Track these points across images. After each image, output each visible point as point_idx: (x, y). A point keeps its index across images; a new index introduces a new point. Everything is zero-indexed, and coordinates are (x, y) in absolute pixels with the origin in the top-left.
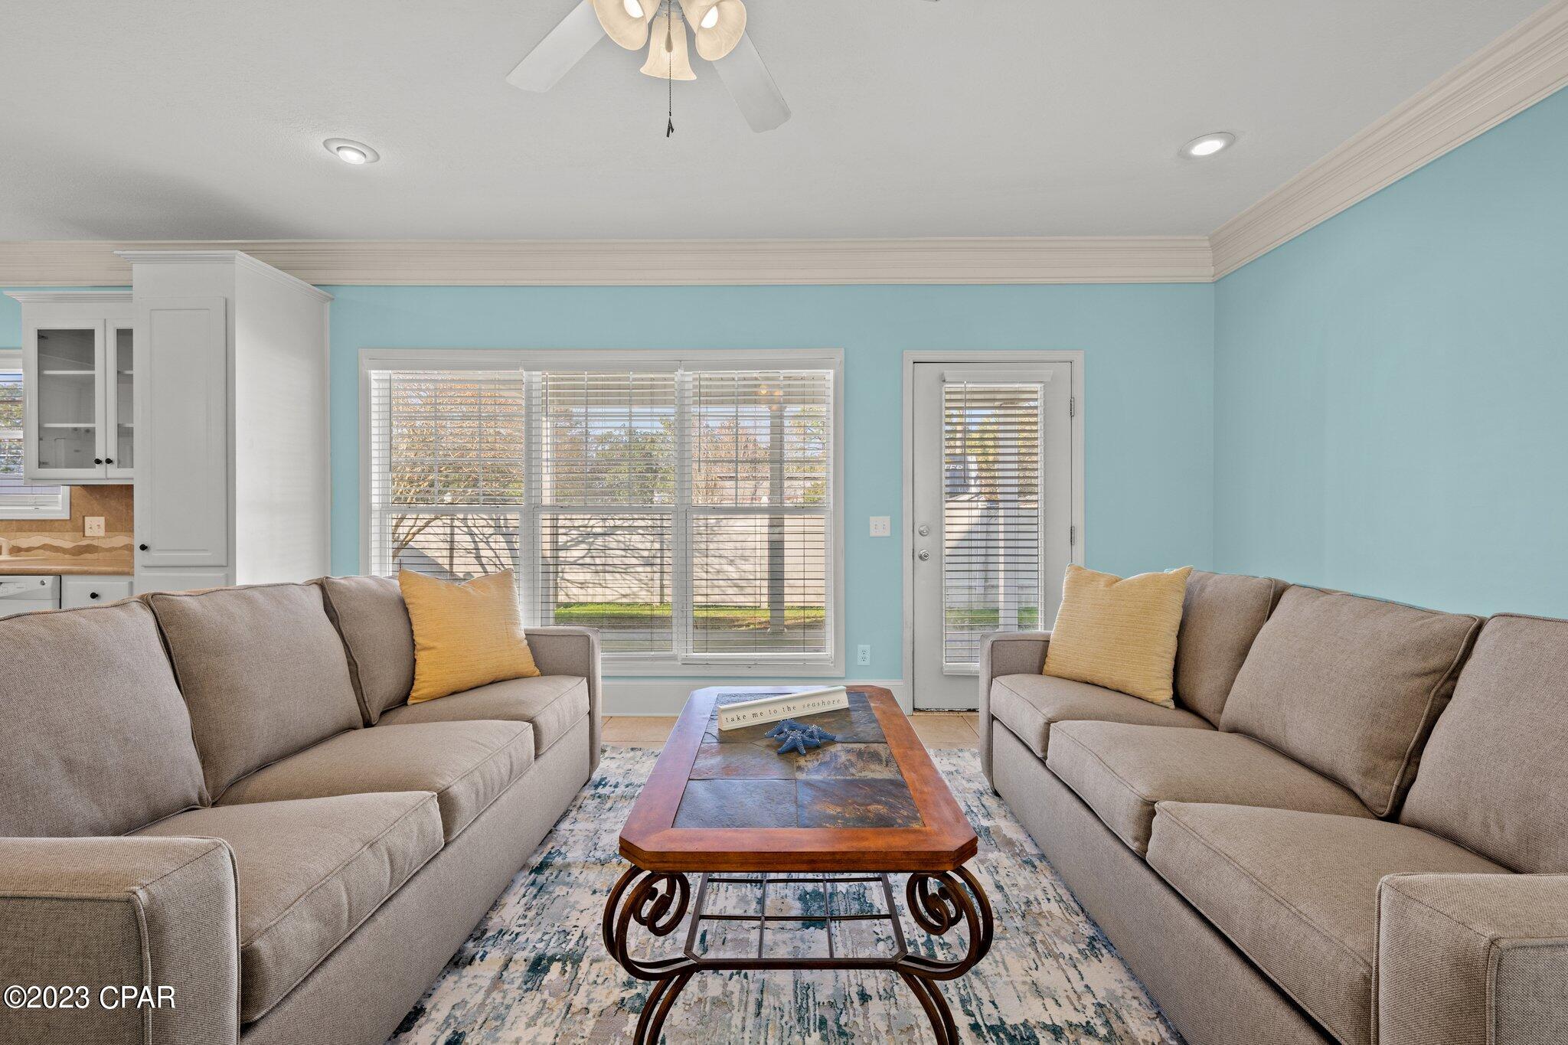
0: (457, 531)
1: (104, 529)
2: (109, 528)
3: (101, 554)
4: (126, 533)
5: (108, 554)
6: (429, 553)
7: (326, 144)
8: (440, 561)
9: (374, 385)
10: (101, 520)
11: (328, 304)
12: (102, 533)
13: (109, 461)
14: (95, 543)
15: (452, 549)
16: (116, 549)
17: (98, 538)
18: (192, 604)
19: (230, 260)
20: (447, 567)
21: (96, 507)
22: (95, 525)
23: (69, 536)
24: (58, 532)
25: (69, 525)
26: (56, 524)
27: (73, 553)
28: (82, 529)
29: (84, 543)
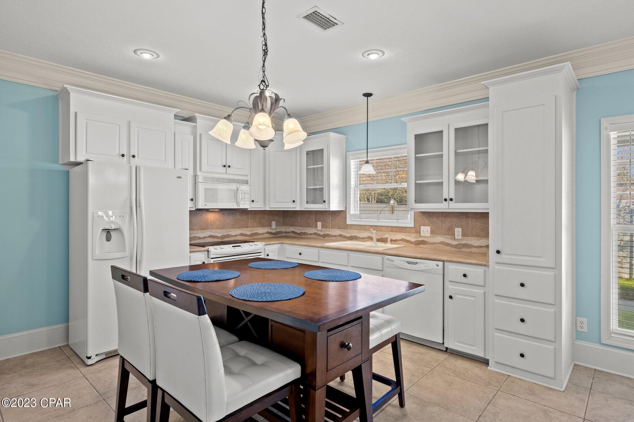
1: (430, 233)
2: (432, 232)
3: (428, 245)
4: (442, 236)
5: (432, 246)
9: (613, 142)
10: (428, 228)
12: (429, 234)
13: (451, 200)
14: (426, 240)
16: (436, 243)
17: (427, 237)
21: (427, 222)
22: (426, 231)
23: (413, 235)
24: (409, 233)
25: (413, 230)
26: (408, 229)
27: (415, 245)
28: (419, 232)
29: (421, 239)
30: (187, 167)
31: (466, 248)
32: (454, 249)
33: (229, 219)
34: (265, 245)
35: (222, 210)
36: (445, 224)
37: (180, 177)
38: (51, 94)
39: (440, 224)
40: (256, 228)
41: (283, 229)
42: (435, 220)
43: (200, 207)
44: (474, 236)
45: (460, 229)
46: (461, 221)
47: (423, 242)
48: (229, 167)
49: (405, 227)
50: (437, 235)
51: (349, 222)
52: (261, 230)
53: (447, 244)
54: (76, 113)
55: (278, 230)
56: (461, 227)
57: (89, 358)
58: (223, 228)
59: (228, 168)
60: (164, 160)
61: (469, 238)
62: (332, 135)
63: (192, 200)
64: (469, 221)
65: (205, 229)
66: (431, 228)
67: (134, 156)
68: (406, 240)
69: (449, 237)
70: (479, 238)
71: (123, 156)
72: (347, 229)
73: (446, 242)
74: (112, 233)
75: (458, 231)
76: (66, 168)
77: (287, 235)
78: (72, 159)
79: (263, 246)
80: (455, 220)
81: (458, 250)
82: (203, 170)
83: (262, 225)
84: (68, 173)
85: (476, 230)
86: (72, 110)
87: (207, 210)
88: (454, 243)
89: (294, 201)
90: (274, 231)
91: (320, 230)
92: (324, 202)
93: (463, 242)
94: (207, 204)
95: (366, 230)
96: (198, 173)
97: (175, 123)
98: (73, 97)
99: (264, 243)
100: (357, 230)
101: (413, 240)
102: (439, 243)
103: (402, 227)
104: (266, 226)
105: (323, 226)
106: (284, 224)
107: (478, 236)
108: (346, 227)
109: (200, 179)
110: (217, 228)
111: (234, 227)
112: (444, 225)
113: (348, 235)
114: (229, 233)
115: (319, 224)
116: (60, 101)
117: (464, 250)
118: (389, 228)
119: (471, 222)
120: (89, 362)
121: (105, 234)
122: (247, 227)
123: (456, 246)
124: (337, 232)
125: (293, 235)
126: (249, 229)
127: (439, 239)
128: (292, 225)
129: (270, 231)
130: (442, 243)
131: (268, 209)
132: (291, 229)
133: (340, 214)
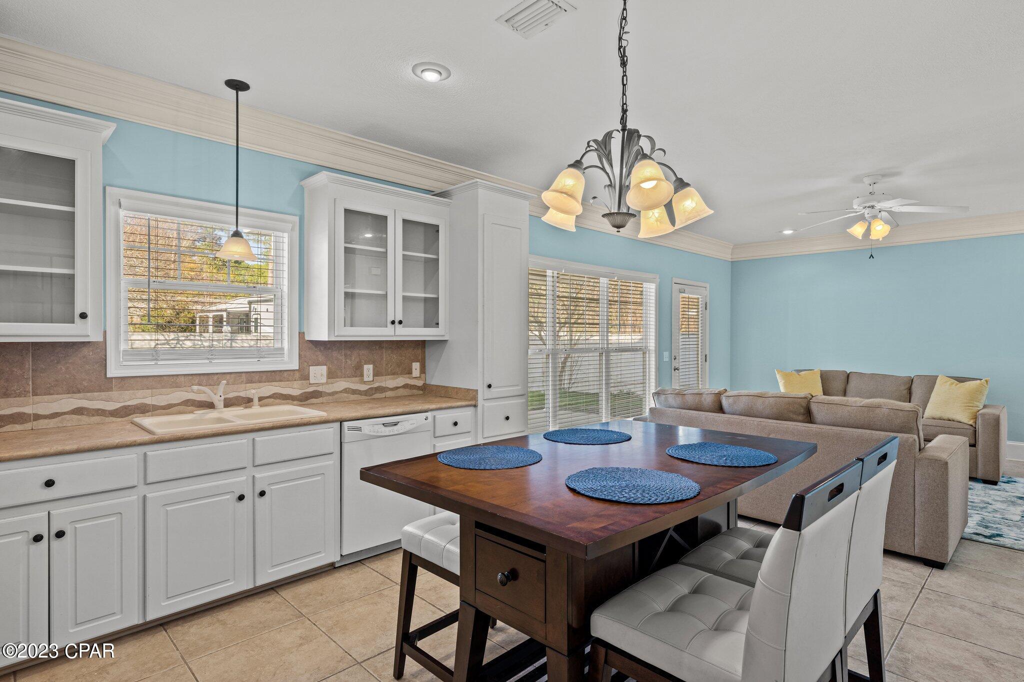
1: (326, 376)
2: (331, 375)
5: (331, 398)
10: (323, 369)
12: (324, 380)
13: (401, 322)
14: (320, 389)
16: (336, 393)
17: (322, 384)
21: (321, 358)
22: (318, 374)
23: (297, 384)
24: (288, 381)
25: (297, 375)
26: (286, 374)
27: (301, 401)
28: (307, 378)
29: (311, 389)
31: (380, 393)
32: (364, 397)
36: (351, 360)
39: (344, 361)
42: (335, 354)
44: (389, 375)
45: (371, 367)
46: (373, 354)
47: (316, 394)
49: (281, 371)
50: (338, 379)
51: (113, 371)
53: (354, 392)
56: (373, 363)
61: (384, 378)
64: (383, 353)
66: (329, 369)
68: (282, 395)
69: (357, 379)
70: (395, 376)
72: (110, 389)
73: (352, 388)
75: (368, 369)
80: (364, 352)
81: (370, 398)
85: (391, 366)
88: (364, 388)
93: (376, 385)
95: (177, 386)
100: (148, 388)
101: (296, 392)
102: (341, 392)
103: (274, 371)
107: (393, 374)
108: (107, 384)
112: (349, 362)
113: (112, 406)
117: (377, 396)
118: (244, 376)
119: (387, 355)
123: (365, 393)
127: (341, 384)
130: (346, 391)
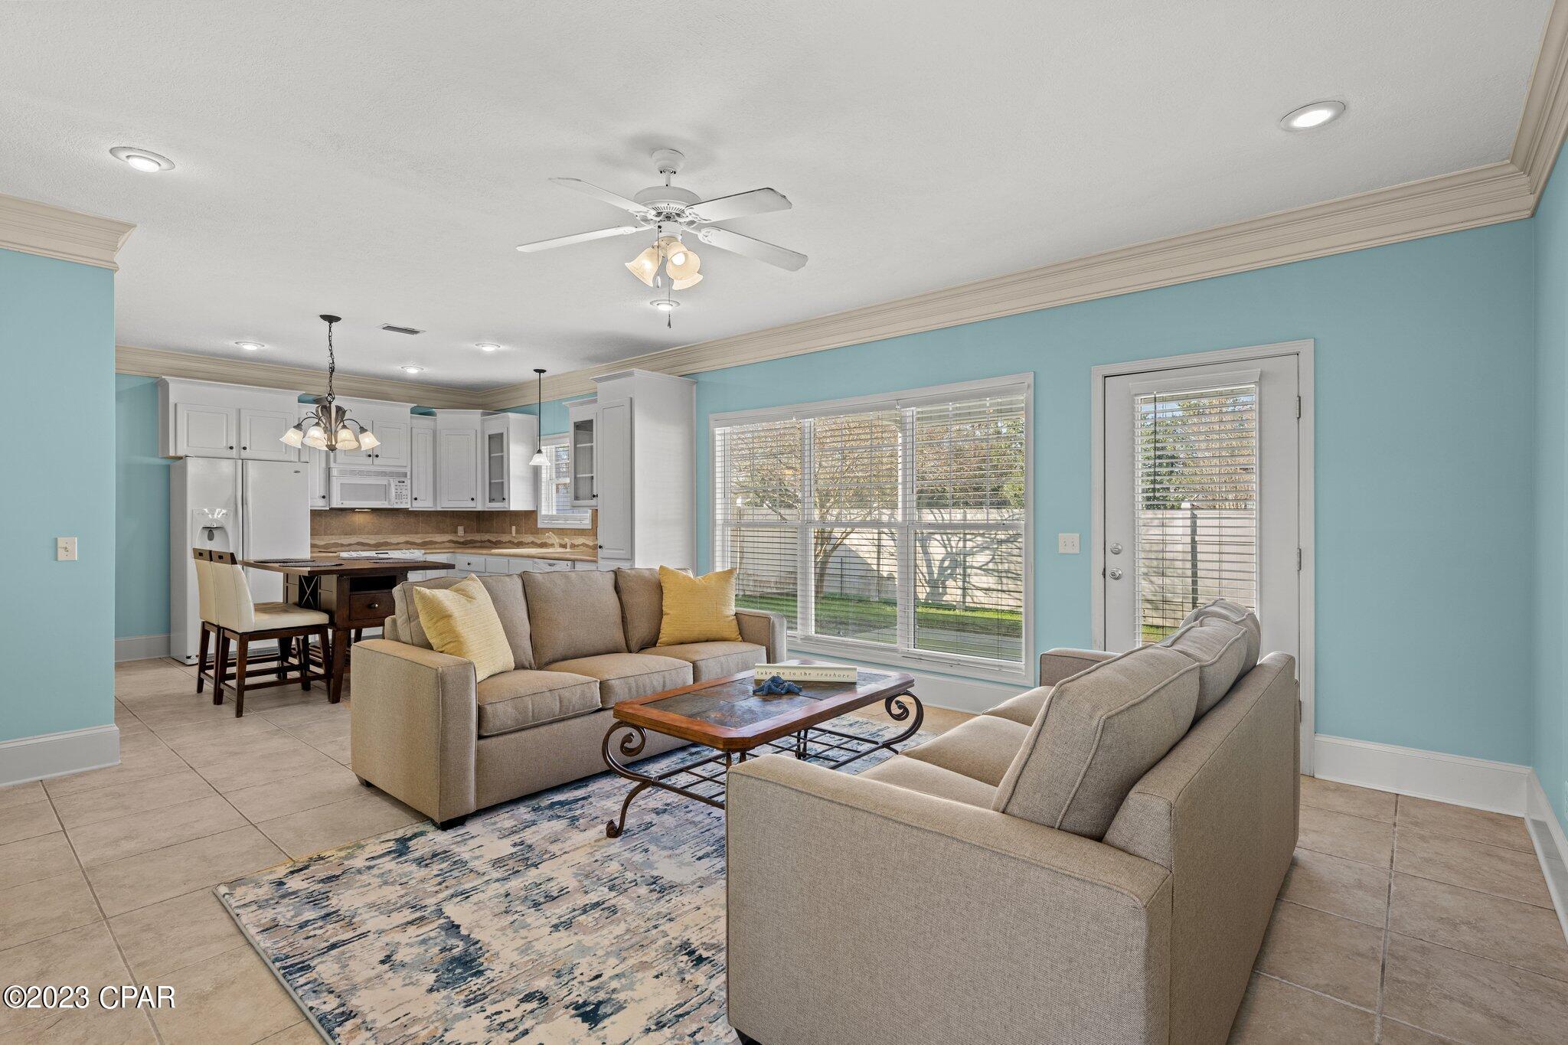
0: (884, 536)
6: (861, 555)
7: (651, 303)
8: (869, 561)
9: (718, 438)
11: (695, 386)
15: (879, 552)
18: (539, 577)
19: (631, 374)
20: (875, 567)
24: (588, 536)
30: (308, 460)
33: (387, 522)
34: (425, 554)
35: (374, 510)
37: (296, 472)
38: (150, 381)
40: (430, 535)
41: (478, 537)
43: (334, 505)
48: (377, 456)
49: (585, 529)
51: (540, 525)
52: (438, 538)
54: (176, 405)
55: (469, 539)
57: (189, 657)
58: (377, 533)
59: (375, 458)
60: (284, 450)
62: (511, 415)
63: (324, 497)
65: (351, 534)
67: (245, 448)
68: (586, 544)
71: (231, 448)
72: (539, 533)
74: (215, 532)
76: (165, 462)
77: (483, 544)
78: (172, 453)
79: (421, 555)
82: (338, 461)
83: (443, 532)
84: (168, 467)
86: (172, 400)
87: (353, 510)
89: (473, 499)
90: (462, 540)
91: (514, 537)
92: (504, 499)
94: (344, 502)
96: (332, 465)
97: (299, 407)
98: (172, 387)
99: (423, 551)
100: (549, 534)
104: (448, 533)
105: (517, 532)
106: (478, 531)
108: (537, 531)
109: (335, 472)
110: (368, 533)
111: (394, 532)
113: (539, 542)
114: (388, 541)
115: (514, 528)
116: (159, 388)
118: (573, 531)
120: (189, 662)
121: (206, 533)
122: (417, 533)
124: (529, 538)
125: (489, 544)
126: (419, 536)
128: (487, 532)
129: (455, 539)
131: (439, 509)
132: (487, 537)
133: (530, 516)
